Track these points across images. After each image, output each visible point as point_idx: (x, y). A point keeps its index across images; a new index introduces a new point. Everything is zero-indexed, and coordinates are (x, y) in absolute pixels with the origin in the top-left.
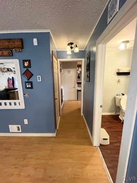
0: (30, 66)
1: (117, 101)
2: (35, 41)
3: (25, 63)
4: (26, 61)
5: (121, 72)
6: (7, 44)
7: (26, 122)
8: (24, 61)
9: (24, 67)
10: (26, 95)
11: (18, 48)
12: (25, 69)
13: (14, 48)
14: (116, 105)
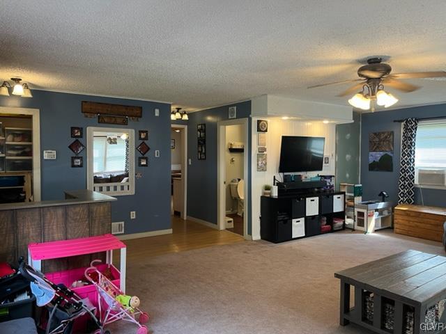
0: (146, 138)
1: (233, 189)
2: (157, 113)
3: (142, 134)
4: (143, 132)
5: (234, 147)
6: (124, 110)
7: (133, 215)
8: (141, 132)
9: (140, 138)
10: (139, 176)
11: (136, 117)
12: (141, 141)
13: (132, 116)
14: (232, 197)
